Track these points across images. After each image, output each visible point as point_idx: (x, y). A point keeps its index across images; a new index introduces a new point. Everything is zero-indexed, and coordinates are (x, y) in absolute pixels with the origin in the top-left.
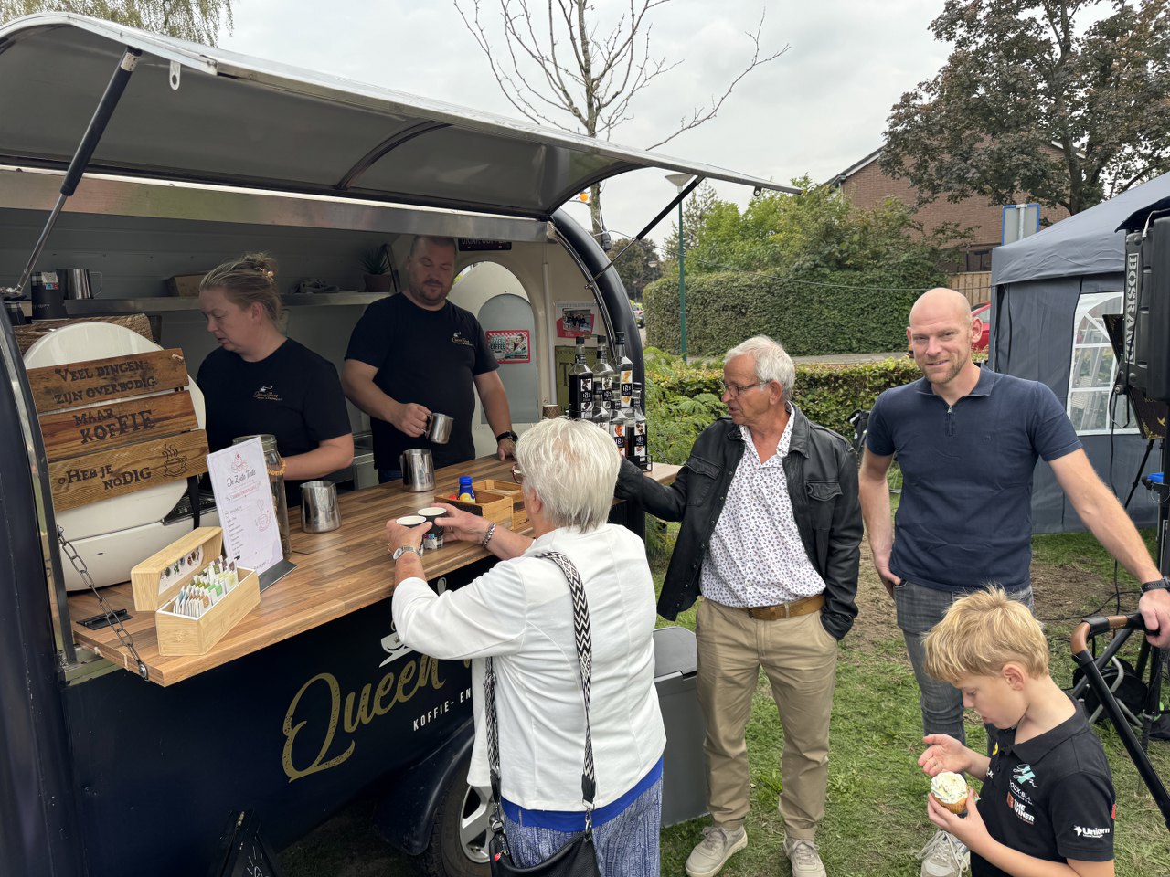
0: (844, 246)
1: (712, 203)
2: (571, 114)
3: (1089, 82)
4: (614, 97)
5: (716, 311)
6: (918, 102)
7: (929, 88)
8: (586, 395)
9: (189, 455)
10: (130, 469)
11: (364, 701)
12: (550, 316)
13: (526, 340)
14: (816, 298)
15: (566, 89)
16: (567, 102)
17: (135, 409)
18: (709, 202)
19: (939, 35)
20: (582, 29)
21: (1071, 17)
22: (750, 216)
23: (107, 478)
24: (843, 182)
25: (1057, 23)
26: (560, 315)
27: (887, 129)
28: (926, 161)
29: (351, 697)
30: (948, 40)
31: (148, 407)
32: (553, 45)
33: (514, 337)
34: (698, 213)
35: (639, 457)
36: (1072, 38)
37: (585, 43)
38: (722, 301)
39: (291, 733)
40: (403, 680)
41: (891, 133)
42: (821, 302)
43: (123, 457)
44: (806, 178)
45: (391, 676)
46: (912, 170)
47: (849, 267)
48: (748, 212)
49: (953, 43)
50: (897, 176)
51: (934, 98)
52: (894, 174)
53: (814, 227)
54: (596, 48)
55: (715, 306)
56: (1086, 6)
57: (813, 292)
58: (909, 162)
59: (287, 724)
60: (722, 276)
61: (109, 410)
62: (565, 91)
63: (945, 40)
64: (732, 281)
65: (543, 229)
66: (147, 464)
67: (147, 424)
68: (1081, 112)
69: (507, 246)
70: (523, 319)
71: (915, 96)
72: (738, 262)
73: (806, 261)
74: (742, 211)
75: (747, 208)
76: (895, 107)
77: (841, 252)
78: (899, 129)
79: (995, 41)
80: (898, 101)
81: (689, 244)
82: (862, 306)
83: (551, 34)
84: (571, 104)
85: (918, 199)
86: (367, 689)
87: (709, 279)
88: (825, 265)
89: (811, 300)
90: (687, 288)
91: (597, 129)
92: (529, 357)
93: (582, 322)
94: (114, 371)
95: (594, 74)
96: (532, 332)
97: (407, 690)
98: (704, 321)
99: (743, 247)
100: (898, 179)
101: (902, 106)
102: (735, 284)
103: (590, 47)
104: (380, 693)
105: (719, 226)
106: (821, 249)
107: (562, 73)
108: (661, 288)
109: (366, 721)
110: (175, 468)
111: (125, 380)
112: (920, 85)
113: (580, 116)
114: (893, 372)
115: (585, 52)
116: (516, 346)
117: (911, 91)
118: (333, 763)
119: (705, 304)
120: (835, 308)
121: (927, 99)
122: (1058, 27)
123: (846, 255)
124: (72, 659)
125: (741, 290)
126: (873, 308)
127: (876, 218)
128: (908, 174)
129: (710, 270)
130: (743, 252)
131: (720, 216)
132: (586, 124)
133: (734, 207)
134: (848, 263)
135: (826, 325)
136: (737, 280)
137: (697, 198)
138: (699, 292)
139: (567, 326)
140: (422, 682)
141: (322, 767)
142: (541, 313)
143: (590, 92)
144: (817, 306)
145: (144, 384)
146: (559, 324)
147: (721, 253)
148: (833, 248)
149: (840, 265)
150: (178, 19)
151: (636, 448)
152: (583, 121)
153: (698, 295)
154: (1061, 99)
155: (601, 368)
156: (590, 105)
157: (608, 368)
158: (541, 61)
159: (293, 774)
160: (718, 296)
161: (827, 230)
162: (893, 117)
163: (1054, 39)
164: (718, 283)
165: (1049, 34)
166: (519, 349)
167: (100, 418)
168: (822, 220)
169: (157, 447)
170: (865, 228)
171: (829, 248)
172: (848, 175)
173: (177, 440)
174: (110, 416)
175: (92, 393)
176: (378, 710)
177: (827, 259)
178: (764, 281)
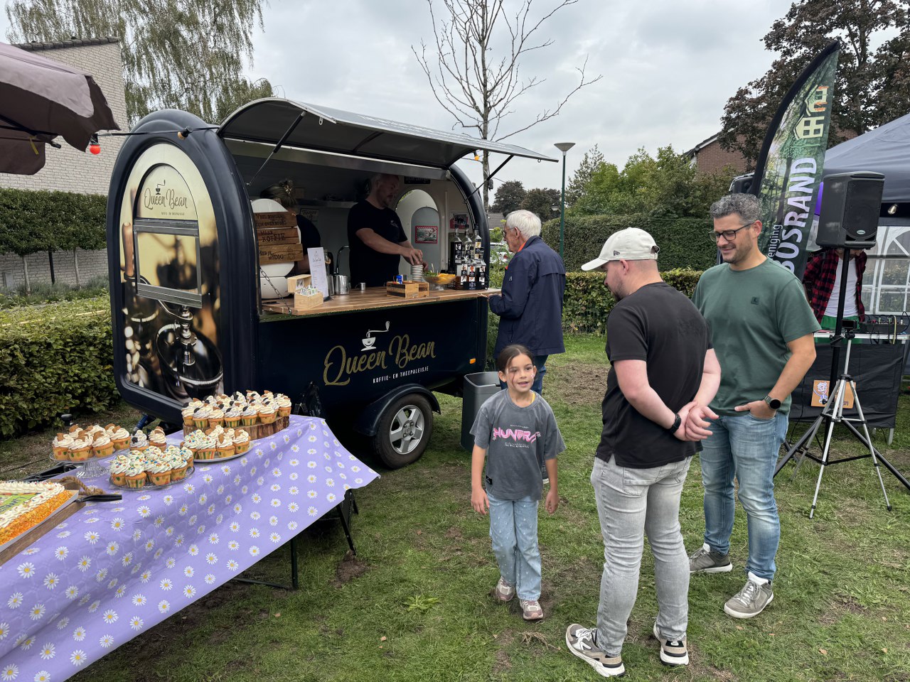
0: (690, 199)
1: (599, 164)
2: (474, 110)
3: (881, 85)
4: (500, 101)
5: (593, 243)
6: (748, 96)
7: (758, 85)
8: (458, 252)
9: (297, 253)
10: (277, 254)
11: (354, 363)
12: (446, 218)
13: (435, 232)
14: (666, 237)
15: (473, 96)
16: (472, 103)
17: (279, 232)
18: (598, 163)
19: (769, 46)
20: (483, 62)
21: (867, 37)
22: (625, 174)
23: (270, 256)
24: (697, 152)
25: (857, 41)
26: (452, 217)
27: (725, 116)
28: (754, 140)
29: (350, 359)
30: (776, 49)
31: (283, 232)
32: (467, 69)
33: (429, 230)
34: (589, 171)
35: (481, 282)
36: (868, 52)
37: (484, 70)
38: (598, 236)
39: (327, 366)
40: (370, 360)
41: (726, 118)
42: (670, 240)
43: (275, 249)
44: (669, 148)
45: (365, 356)
46: (744, 146)
47: (692, 215)
48: (624, 172)
49: (779, 53)
50: (731, 149)
51: (762, 93)
52: (729, 148)
53: (668, 184)
54: (490, 74)
55: (593, 239)
56: (877, 30)
57: (664, 232)
58: (741, 139)
59: (326, 361)
60: (599, 217)
61: (271, 231)
62: (472, 97)
63: (773, 51)
64: (606, 221)
65: (445, 174)
66: (283, 253)
67: (283, 238)
68: (873, 108)
69: (428, 181)
70: (435, 220)
71: (747, 92)
72: (612, 208)
73: (661, 208)
74: (620, 171)
75: (623, 168)
76: (731, 99)
77: (687, 203)
78: (733, 116)
79: (811, 52)
80: (734, 95)
81: (580, 194)
82: (700, 244)
83: (466, 63)
84: (475, 104)
85: (747, 167)
86: (356, 358)
87: (590, 219)
88: (674, 212)
89: (663, 237)
90: (573, 225)
91: (488, 119)
92: (436, 240)
93: (462, 220)
94: (273, 217)
95: (489, 87)
96: (438, 226)
97: (372, 364)
98: (584, 250)
99: (617, 197)
100: (733, 152)
101: (737, 98)
102: (608, 224)
103: (487, 72)
104: (361, 362)
105: (602, 181)
106: (672, 201)
107: (471, 87)
108: (554, 225)
109: (355, 371)
110: (291, 257)
111: (276, 221)
112: (750, 84)
113: (479, 111)
114: (679, 277)
115: (484, 75)
116: (430, 234)
117: (743, 88)
118: (341, 384)
119: (586, 238)
120: (680, 244)
121: (756, 94)
122: (857, 45)
123: (690, 205)
124: (261, 313)
125: (612, 228)
126: (708, 246)
127: (716, 180)
128: (740, 148)
129: (591, 212)
130: (617, 201)
131: (603, 174)
132: (483, 116)
133: (614, 168)
134: (691, 211)
135: (673, 256)
136: (609, 221)
137: (588, 160)
138: (582, 228)
139: (455, 223)
140: (377, 363)
141: (337, 384)
142: (443, 217)
143: (486, 97)
144: (666, 242)
145: (282, 223)
146: (451, 221)
147: (601, 201)
148: (682, 201)
149: (686, 213)
150: (224, 20)
151: (480, 278)
152: (481, 114)
153: (581, 231)
154: (857, 98)
155: (467, 240)
156: (485, 105)
157: (470, 240)
158: (460, 80)
159: (327, 383)
160: (595, 232)
161: (678, 186)
162: (728, 107)
163: (854, 52)
164: (596, 222)
165: (851, 49)
166: (432, 236)
167: (269, 234)
168: (674, 179)
169: (286, 247)
170: (706, 187)
171: (678, 200)
172: (701, 147)
173: (292, 247)
174: (272, 233)
175: (267, 224)
176: (359, 368)
177: (677, 207)
178: (629, 222)
